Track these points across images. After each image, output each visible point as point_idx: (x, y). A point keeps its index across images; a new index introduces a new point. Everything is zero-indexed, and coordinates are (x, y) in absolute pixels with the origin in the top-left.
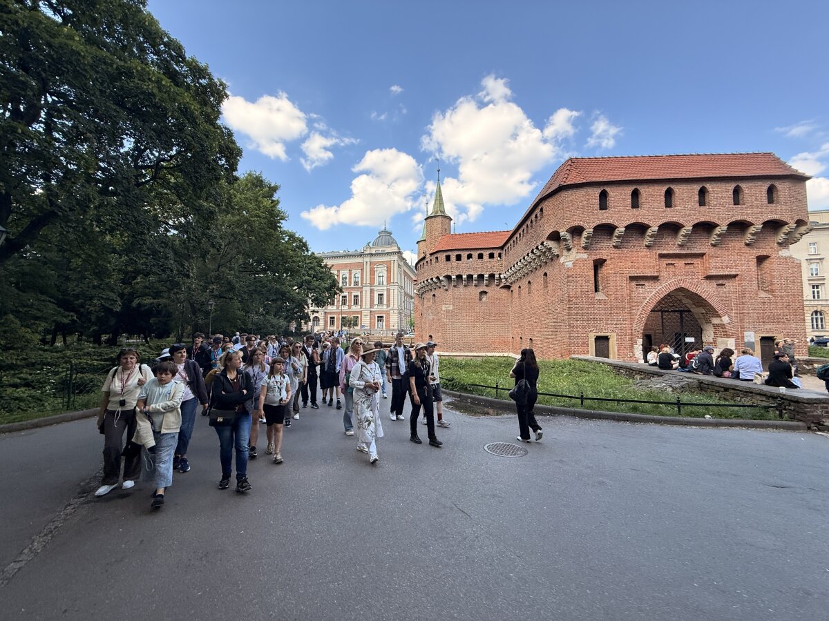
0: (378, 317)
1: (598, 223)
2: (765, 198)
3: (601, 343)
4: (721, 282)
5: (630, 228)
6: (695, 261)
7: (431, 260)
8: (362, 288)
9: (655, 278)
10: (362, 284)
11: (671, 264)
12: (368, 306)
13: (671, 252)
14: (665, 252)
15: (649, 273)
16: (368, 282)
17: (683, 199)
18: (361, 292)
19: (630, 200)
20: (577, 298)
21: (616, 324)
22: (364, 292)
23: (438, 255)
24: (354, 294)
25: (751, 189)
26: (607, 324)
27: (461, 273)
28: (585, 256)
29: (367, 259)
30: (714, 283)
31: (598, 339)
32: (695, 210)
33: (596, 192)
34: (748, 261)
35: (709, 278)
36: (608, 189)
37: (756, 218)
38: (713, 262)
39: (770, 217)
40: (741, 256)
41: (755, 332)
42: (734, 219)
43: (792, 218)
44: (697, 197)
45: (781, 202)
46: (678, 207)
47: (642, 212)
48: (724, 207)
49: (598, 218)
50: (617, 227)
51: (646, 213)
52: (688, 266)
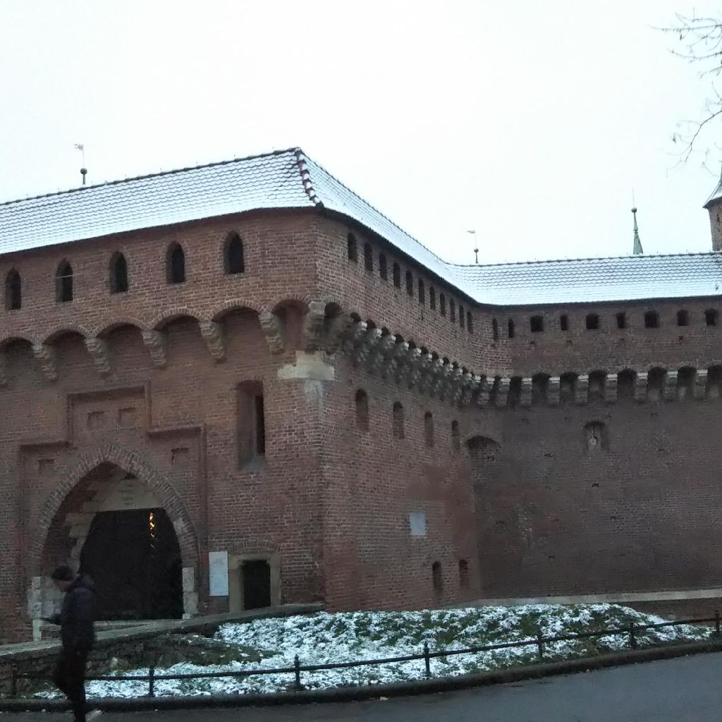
6: (136, 403)
11: (98, 413)
13: (92, 389)
17: (84, 282)
25: (196, 247)
30: (167, 447)
37: (204, 307)
38: (161, 403)
39: (229, 302)
42: (167, 313)
43: (265, 302)
44: (106, 275)
45: (248, 269)
46: (77, 300)
47: (21, 315)
48: (150, 290)
51: (26, 318)
52: (129, 415)
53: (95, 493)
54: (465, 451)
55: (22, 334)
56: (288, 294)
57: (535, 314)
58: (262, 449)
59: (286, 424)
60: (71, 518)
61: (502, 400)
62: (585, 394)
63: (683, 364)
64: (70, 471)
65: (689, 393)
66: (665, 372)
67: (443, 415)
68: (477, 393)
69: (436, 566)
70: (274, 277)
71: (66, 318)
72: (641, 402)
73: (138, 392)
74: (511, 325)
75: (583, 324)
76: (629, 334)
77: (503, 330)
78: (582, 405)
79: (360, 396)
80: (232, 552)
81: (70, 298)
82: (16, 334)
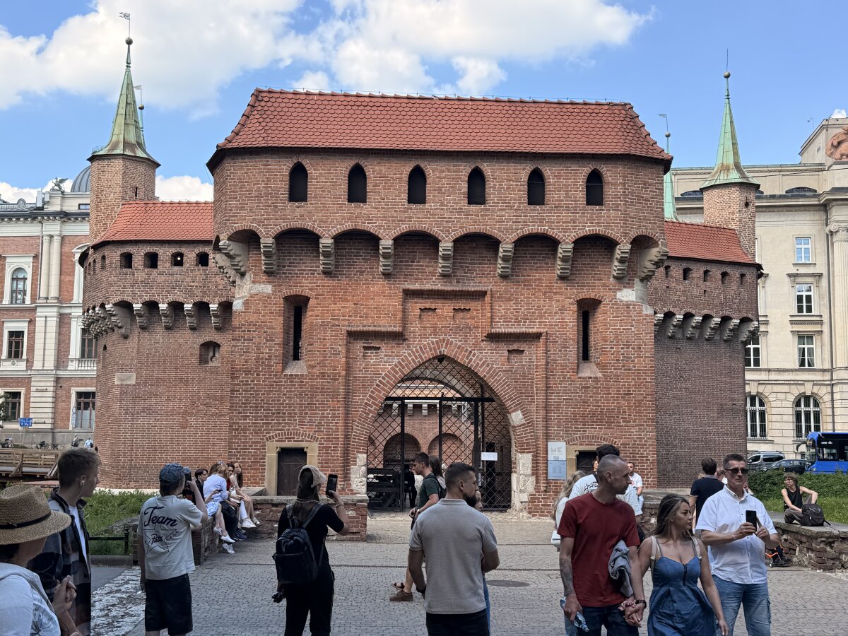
0: (80, 395)
1: (283, 226)
2: (581, 195)
3: (290, 462)
4: (515, 346)
5: (344, 238)
6: (472, 305)
7: (94, 261)
8: (34, 309)
9: (397, 336)
10: (33, 299)
11: (430, 309)
12: (50, 364)
13: (428, 287)
14: (417, 286)
15: (387, 325)
16: (54, 292)
17: (440, 189)
18: (32, 322)
19: (345, 187)
20: (247, 372)
21: (320, 425)
22: (40, 322)
23: (107, 251)
24: (11, 326)
25: (558, 177)
26: (302, 424)
27: (156, 298)
28: (268, 289)
29: (53, 228)
30: (504, 348)
31: (284, 453)
32: (460, 211)
33: (283, 167)
34: (562, 309)
35: (493, 337)
36: (307, 162)
37: (565, 230)
38: (500, 308)
39: (588, 229)
40: (551, 299)
41: (568, 443)
42: (526, 231)
43: (626, 234)
44: (464, 187)
45: (608, 203)
46: (430, 205)
47: (367, 209)
48: (511, 207)
49: (284, 218)
50: (320, 237)
51: (374, 213)
52: (461, 314)
55: (370, 228)
56: (643, 230)
58: (585, 357)
63: (705, 312)
64: (400, 359)
66: (694, 316)
70: (632, 215)
71: (420, 219)
72: (671, 338)
73: (479, 295)
76: (672, 284)
81: (422, 201)
82: (360, 227)
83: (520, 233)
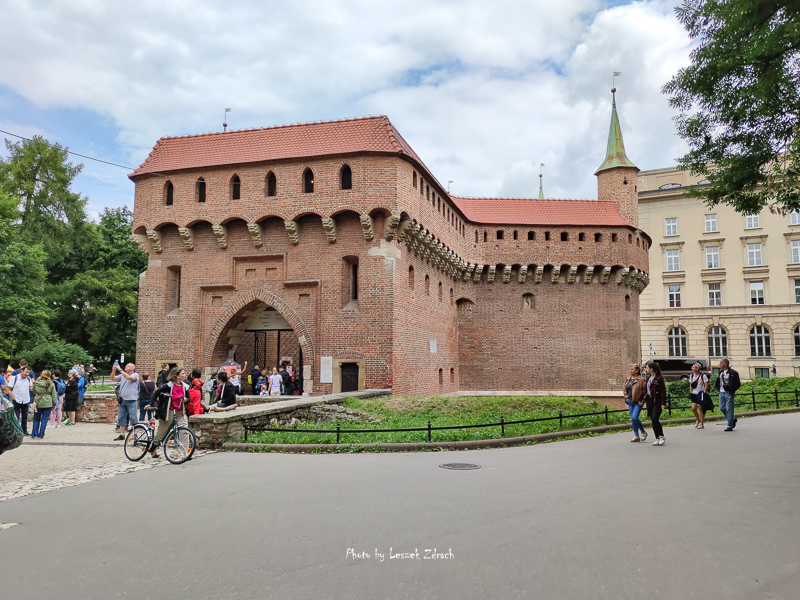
1: (159, 221)
2: (337, 183)
4: (304, 291)
6: (277, 265)
9: (231, 288)
11: (252, 269)
13: (249, 255)
15: (224, 281)
17: (248, 188)
20: (147, 316)
25: (321, 172)
26: (175, 348)
28: (159, 263)
30: (296, 292)
32: (260, 202)
33: (160, 184)
34: (332, 264)
35: (288, 286)
36: (173, 180)
37: (325, 209)
38: (293, 267)
39: (340, 207)
40: (325, 257)
43: (364, 208)
44: (263, 185)
45: (354, 187)
46: (242, 199)
47: (205, 206)
48: (291, 196)
49: (159, 216)
50: (177, 227)
51: (209, 208)
52: (272, 272)
53: (246, 318)
54: (455, 305)
55: (207, 218)
56: (379, 204)
57: (499, 229)
58: (355, 297)
59: (373, 283)
60: (231, 333)
61: (477, 277)
62: (524, 277)
63: (580, 263)
64: (232, 304)
65: (582, 280)
66: (570, 267)
67: (447, 284)
68: (464, 272)
69: (441, 370)
70: (370, 194)
71: (236, 210)
72: (555, 283)
73: (279, 258)
74: (485, 234)
75: (527, 237)
76: (551, 244)
77: (481, 237)
78: (522, 283)
79: (411, 269)
80: (335, 357)
81: (238, 198)
82: (202, 218)
83: (297, 213)
